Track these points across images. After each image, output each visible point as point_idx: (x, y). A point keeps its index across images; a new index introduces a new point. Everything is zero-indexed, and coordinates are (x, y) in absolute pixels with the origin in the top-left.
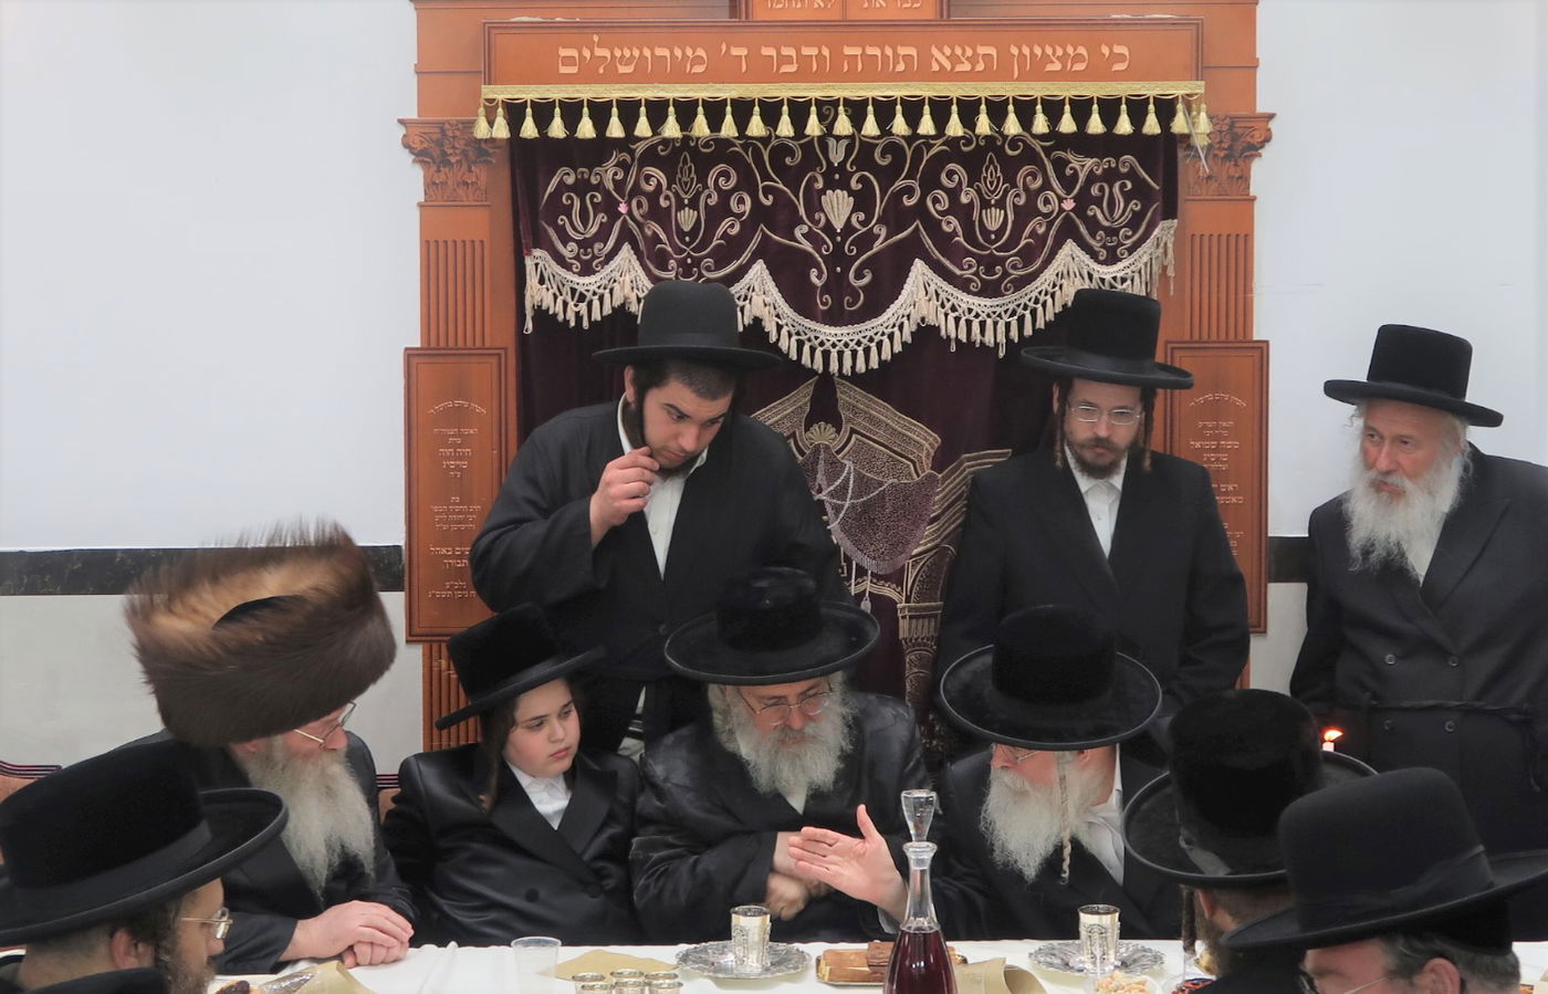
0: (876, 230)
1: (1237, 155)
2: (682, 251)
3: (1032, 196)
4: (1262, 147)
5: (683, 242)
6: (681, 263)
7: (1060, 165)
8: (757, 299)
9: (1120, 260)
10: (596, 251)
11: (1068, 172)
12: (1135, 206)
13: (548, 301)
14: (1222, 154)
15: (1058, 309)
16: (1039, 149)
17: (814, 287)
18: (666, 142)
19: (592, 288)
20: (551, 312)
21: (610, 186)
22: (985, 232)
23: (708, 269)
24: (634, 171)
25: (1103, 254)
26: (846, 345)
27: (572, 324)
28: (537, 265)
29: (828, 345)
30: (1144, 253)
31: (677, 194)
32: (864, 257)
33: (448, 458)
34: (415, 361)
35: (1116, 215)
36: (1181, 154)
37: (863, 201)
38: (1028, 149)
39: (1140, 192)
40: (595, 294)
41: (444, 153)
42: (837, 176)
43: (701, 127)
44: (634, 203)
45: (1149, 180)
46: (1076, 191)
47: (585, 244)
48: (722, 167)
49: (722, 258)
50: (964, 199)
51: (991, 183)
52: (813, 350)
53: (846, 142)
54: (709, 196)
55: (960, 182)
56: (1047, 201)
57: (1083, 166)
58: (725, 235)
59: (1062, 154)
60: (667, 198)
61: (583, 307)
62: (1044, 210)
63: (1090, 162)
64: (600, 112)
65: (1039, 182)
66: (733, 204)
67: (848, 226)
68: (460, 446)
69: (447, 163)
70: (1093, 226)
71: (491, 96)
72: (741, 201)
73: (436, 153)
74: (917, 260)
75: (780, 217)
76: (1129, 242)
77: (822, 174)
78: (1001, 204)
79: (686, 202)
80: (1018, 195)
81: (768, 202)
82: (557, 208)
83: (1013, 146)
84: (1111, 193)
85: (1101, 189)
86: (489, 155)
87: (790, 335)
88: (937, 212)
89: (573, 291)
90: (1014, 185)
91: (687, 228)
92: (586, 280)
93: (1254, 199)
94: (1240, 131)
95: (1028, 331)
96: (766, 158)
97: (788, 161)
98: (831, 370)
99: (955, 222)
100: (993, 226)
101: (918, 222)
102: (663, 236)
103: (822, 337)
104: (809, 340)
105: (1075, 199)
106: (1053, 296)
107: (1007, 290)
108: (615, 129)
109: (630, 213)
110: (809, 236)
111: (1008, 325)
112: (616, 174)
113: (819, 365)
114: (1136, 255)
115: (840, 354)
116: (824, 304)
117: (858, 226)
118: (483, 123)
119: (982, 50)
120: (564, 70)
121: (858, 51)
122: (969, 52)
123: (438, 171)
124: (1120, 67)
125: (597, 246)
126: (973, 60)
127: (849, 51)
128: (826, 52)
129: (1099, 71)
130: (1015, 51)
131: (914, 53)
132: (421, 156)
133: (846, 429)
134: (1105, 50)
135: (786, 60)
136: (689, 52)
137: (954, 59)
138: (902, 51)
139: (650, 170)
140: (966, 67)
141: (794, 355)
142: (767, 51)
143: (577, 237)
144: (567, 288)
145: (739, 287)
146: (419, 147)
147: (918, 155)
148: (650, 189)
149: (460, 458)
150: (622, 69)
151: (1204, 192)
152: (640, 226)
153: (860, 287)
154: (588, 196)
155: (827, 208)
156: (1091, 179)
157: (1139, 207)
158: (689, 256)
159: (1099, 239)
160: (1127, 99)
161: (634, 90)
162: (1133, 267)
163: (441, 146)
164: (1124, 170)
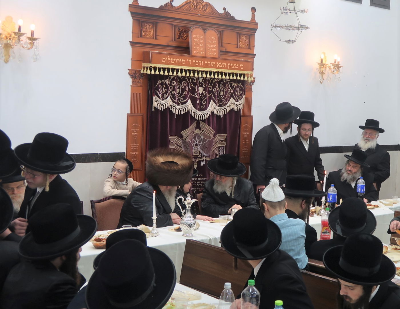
0: (207, 94)
3: (227, 90)
5: (177, 95)
6: (177, 99)
7: (231, 84)
9: (239, 101)
10: (164, 96)
11: (232, 86)
13: (156, 105)
14: (249, 84)
15: (230, 109)
16: (228, 81)
17: (197, 104)
18: (176, 76)
19: (164, 103)
20: (157, 107)
21: (167, 84)
22: (220, 95)
23: (181, 100)
24: (170, 81)
25: (236, 100)
27: (160, 110)
28: (155, 98)
29: (199, 115)
30: (242, 100)
31: (177, 86)
32: (205, 99)
33: (134, 135)
34: (129, 116)
35: (238, 93)
37: (205, 89)
39: (242, 90)
42: (201, 84)
45: (243, 88)
47: (163, 94)
48: (184, 81)
49: (184, 98)
50: (217, 90)
51: (222, 87)
52: (197, 115)
53: (202, 78)
54: (182, 87)
55: (217, 87)
56: (229, 91)
58: (185, 94)
59: (231, 82)
61: (162, 106)
63: (236, 84)
64: (168, 70)
65: (228, 87)
67: (202, 94)
68: (136, 133)
69: (136, 78)
70: (235, 95)
71: (147, 66)
72: (187, 88)
73: (134, 76)
74: (211, 100)
75: (193, 91)
76: (240, 98)
77: (199, 84)
78: (223, 91)
79: (178, 88)
81: (191, 88)
82: (158, 88)
83: (225, 81)
85: (237, 89)
87: (193, 113)
88: (215, 92)
89: (161, 103)
90: (225, 88)
91: (178, 93)
92: (163, 101)
95: (226, 113)
96: (190, 80)
97: (194, 81)
98: (199, 119)
99: (216, 94)
100: (222, 94)
101: (212, 93)
103: (198, 113)
105: (233, 90)
106: (229, 107)
107: (223, 106)
110: (197, 95)
111: (223, 112)
112: (168, 82)
113: (197, 118)
115: (201, 116)
116: (198, 107)
117: (204, 93)
118: (142, 70)
119: (224, 64)
120: (163, 62)
121: (207, 62)
122: (222, 64)
123: (134, 79)
124: (242, 68)
125: (165, 95)
126: (223, 65)
127: (206, 62)
128: (202, 62)
129: (239, 69)
130: (228, 64)
131: (215, 63)
132: (132, 76)
133: (201, 130)
134: (240, 65)
135: (197, 63)
136: (182, 60)
137: (220, 65)
138: (213, 63)
139: (174, 81)
140: (222, 66)
141: (194, 116)
142: (194, 61)
143: (161, 93)
144: (160, 103)
145: (187, 104)
146: (131, 74)
147: (212, 81)
148: (174, 85)
149: (136, 135)
150: (172, 62)
151: (246, 90)
152: (171, 92)
153: (204, 104)
154: (163, 86)
155: (200, 90)
156: (236, 87)
157: (242, 92)
158: (178, 97)
159: (236, 97)
160: (243, 74)
161: (174, 66)
162: (241, 103)
163: (135, 74)
164: (240, 86)
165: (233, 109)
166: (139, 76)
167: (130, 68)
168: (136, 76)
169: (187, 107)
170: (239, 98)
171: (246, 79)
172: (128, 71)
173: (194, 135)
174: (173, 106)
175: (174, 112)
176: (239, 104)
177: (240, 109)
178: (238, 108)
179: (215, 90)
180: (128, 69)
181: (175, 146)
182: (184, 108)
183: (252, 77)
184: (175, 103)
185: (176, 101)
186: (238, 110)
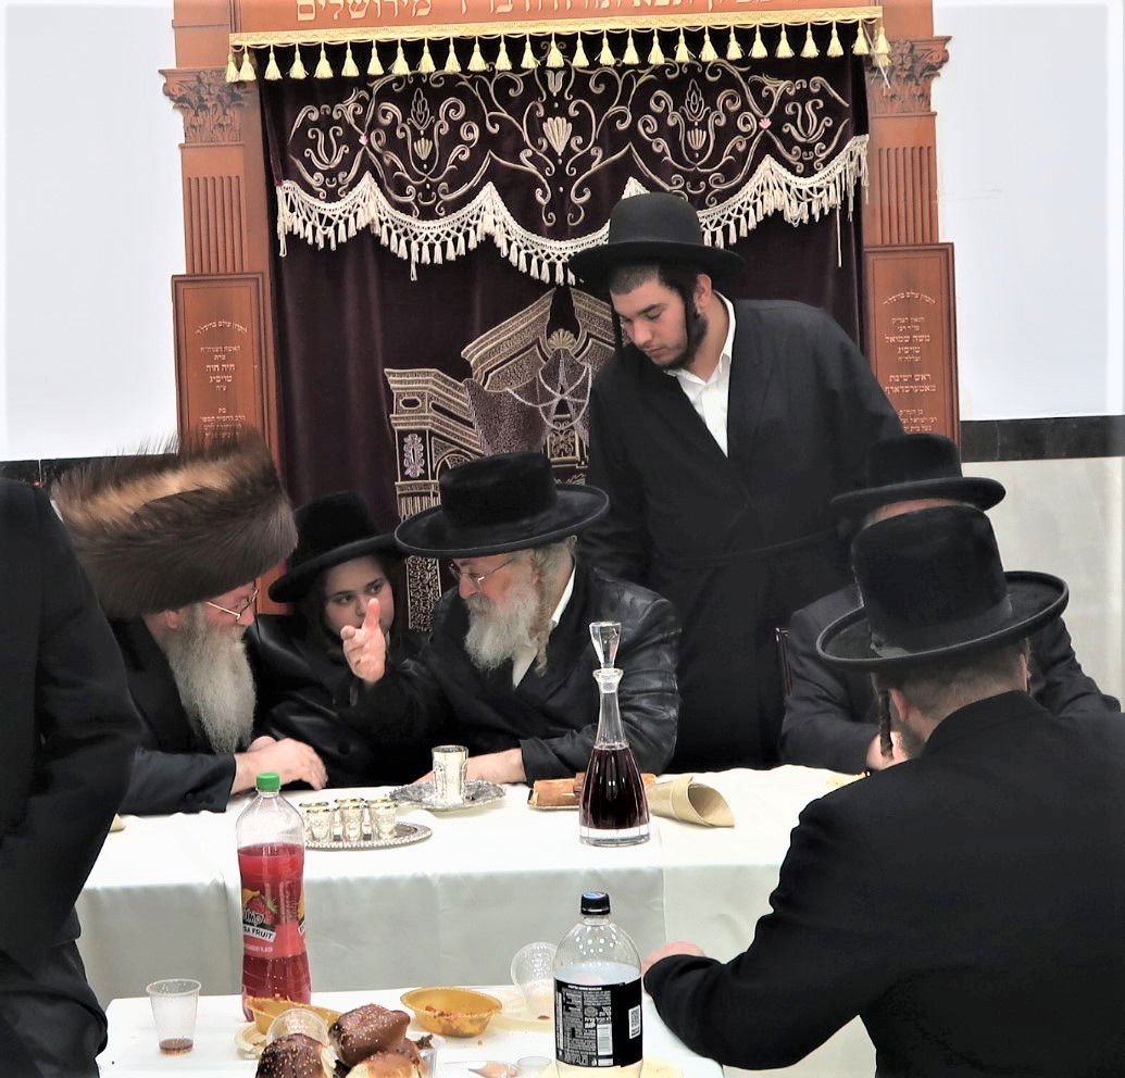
0: (593, 152)
1: (918, 75)
2: (421, 178)
3: (732, 118)
4: (940, 67)
5: (421, 169)
6: (418, 189)
7: (757, 88)
8: (488, 218)
9: (817, 172)
10: (340, 180)
11: (764, 94)
12: (828, 122)
13: (298, 227)
14: (904, 74)
15: (760, 218)
16: (737, 75)
17: (540, 205)
18: (399, 79)
19: (338, 213)
20: (302, 237)
21: (351, 120)
22: (690, 150)
23: (444, 192)
24: (372, 107)
25: (800, 168)
27: (322, 246)
28: (287, 195)
29: (553, 258)
30: (839, 164)
31: (412, 127)
32: (583, 177)
33: (215, 374)
34: (181, 287)
35: (810, 132)
36: (867, 75)
37: (580, 126)
38: (727, 74)
39: (831, 109)
40: (340, 218)
41: (201, 99)
42: (556, 105)
43: (427, 64)
44: (373, 135)
45: (839, 98)
46: (771, 112)
47: (330, 174)
48: (452, 100)
49: (455, 181)
50: (671, 123)
51: (694, 107)
52: (540, 262)
53: (561, 74)
54: (441, 126)
55: (667, 107)
56: (746, 121)
57: (777, 88)
58: (457, 160)
59: (756, 77)
60: (403, 130)
61: (330, 231)
62: (744, 129)
63: (783, 84)
64: (336, 54)
65: (738, 105)
66: (463, 133)
67: (568, 151)
68: (225, 362)
69: (205, 108)
70: (789, 142)
71: (238, 43)
72: (470, 130)
73: (194, 99)
74: (631, 178)
75: (507, 142)
76: (823, 156)
77: (543, 104)
78: (703, 126)
79: (422, 133)
80: (718, 117)
81: (494, 130)
82: (303, 141)
83: (713, 71)
84: (804, 110)
85: (795, 108)
86: (241, 99)
87: (519, 250)
88: (648, 135)
89: (321, 216)
90: (714, 108)
91: (424, 157)
92: (332, 206)
93: (935, 114)
94: (919, 54)
95: (733, 239)
96: (491, 90)
97: (511, 92)
98: (557, 280)
99: (663, 143)
100: (698, 145)
101: (630, 144)
102: (400, 165)
103: (548, 251)
104: (537, 253)
105: (771, 118)
106: (755, 206)
107: (710, 202)
108: (350, 69)
109: (369, 144)
110: (533, 159)
111: (714, 235)
112: (356, 109)
113: (546, 276)
114: (830, 167)
116: (549, 221)
117: (577, 149)
118: (232, 67)
120: (301, 17)
123: (196, 115)
125: (341, 175)
132: (180, 102)
133: (583, 333)
135: (504, 1)
139: (387, 105)
141: (523, 267)
143: (323, 167)
145: (472, 207)
146: (179, 94)
147: (628, 83)
148: (388, 122)
149: (226, 372)
150: (355, 15)
151: (889, 110)
152: (379, 157)
153: (581, 204)
154: (331, 131)
155: (549, 133)
156: (785, 99)
157: (831, 122)
158: (428, 181)
159: (794, 153)
160: (812, 25)
161: (366, 32)
162: (828, 178)
163: (199, 92)
164: (817, 90)
165: (778, 214)
166: (218, 97)
167: (172, 65)
168: (206, 97)
169: (473, 222)
170: (816, 158)
171: (860, 47)
172: (163, 80)
173: (546, 359)
174: (392, 227)
175: (403, 253)
176: (815, 186)
177: (826, 212)
178: (815, 210)
179: (646, 124)
180: (162, 72)
181: (434, 419)
182: (459, 230)
183: (887, 37)
184: (405, 209)
185: (410, 199)
186: (812, 217)
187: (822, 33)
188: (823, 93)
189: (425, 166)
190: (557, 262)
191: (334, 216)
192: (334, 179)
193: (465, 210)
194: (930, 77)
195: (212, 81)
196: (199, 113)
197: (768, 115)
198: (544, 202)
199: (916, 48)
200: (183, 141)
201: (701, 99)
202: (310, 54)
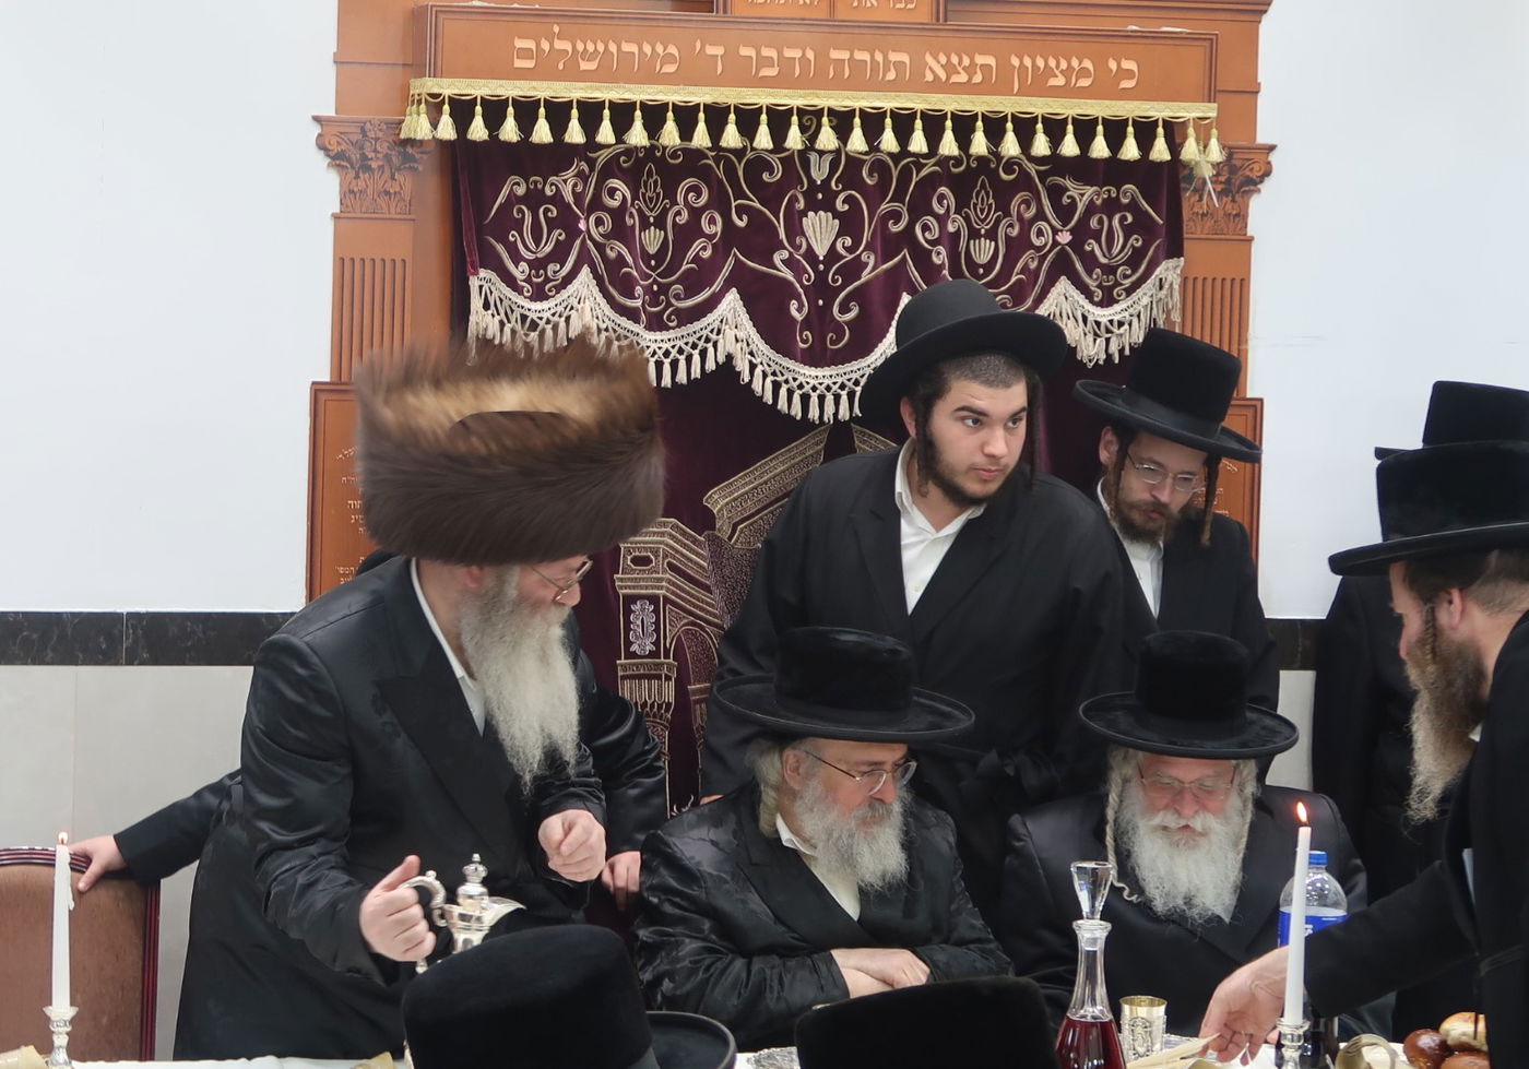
0: (864, 257)
1: (1236, 189)
2: (648, 276)
4: (1261, 182)
5: (648, 266)
6: (648, 289)
7: (1056, 193)
8: (730, 333)
9: (1117, 302)
10: (550, 274)
11: (1065, 201)
12: (1136, 241)
13: (493, 329)
14: (1221, 189)
16: (1034, 173)
17: (793, 320)
18: (630, 152)
19: (546, 315)
20: (497, 342)
21: (569, 198)
22: (971, 265)
23: (677, 296)
24: (594, 183)
25: (1099, 295)
26: (828, 388)
28: (481, 287)
30: (1144, 295)
31: (640, 211)
32: (849, 288)
34: (323, 397)
35: (1115, 251)
36: (1184, 185)
37: (849, 224)
38: (1024, 173)
39: (1142, 225)
40: (548, 322)
42: (820, 196)
43: (670, 135)
44: (592, 219)
45: (1152, 212)
46: (1073, 223)
47: (538, 265)
48: (691, 181)
49: (693, 283)
50: (951, 228)
51: (982, 211)
53: (828, 158)
54: (678, 213)
55: (949, 208)
56: (1040, 233)
57: (1082, 195)
58: (696, 258)
59: (1059, 180)
60: (631, 215)
61: (534, 335)
62: (1037, 242)
63: (1090, 191)
64: (558, 114)
65: (1033, 210)
66: (704, 224)
67: (832, 254)
70: (1090, 262)
71: (435, 91)
72: (712, 221)
73: (355, 156)
74: (904, 294)
75: (759, 240)
76: (1127, 283)
77: (804, 194)
78: (992, 235)
79: (652, 220)
80: (1011, 225)
81: (742, 223)
82: (506, 223)
83: (1008, 171)
84: (1110, 226)
85: (1101, 222)
86: (415, 161)
87: (765, 375)
88: (927, 241)
89: (524, 318)
90: (1007, 214)
91: (652, 250)
92: (538, 306)
93: (1251, 240)
94: (1238, 163)
96: (741, 173)
97: (765, 176)
98: (810, 416)
99: (943, 253)
100: (983, 258)
101: (905, 251)
102: (629, 259)
103: (801, 379)
104: (787, 382)
105: (1072, 231)
108: (575, 134)
109: (589, 231)
110: (789, 263)
112: (575, 185)
113: (797, 411)
114: (1134, 296)
115: (822, 398)
116: (804, 341)
117: (843, 252)
119: (980, 60)
120: (519, 63)
121: (845, 55)
122: (966, 61)
123: (357, 177)
124: (1128, 84)
125: (551, 267)
126: (970, 70)
127: (835, 54)
128: (810, 55)
129: (1105, 88)
130: (1015, 62)
131: (907, 60)
132: (337, 159)
134: (1113, 65)
135: (769, 62)
136: (660, 49)
137: (949, 68)
138: (894, 57)
139: (615, 183)
140: (963, 78)
141: (768, 398)
142: (746, 51)
143: (529, 256)
144: (517, 314)
145: (712, 319)
146: (335, 149)
147: (905, 175)
148: (615, 204)
150: (584, 66)
151: (1199, 230)
152: (600, 248)
153: (846, 323)
154: (541, 210)
155: (809, 232)
156: (1091, 209)
157: (1140, 243)
158: (655, 281)
159: (1095, 276)
160: (1134, 120)
161: (597, 89)
162: (1131, 310)
163: (362, 148)
164: (1125, 201)
166: (387, 157)
167: (328, 111)
168: (371, 155)
169: (713, 337)
170: (1118, 284)
171: (1188, 151)
172: (317, 130)
174: (614, 336)
176: (1116, 318)
178: (1114, 348)
179: (925, 228)
180: (317, 119)
181: (669, 581)
182: (694, 346)
183: (1218, 140)
184: (632, 315)
185: (638, 303)
186: (1109, 357)
187: (1145, 131)
188: (1133, 206)
189: (653, 263)
190: (812, 394)
191: (541, 319)
192: (542, 271)
193: (704, 321)
194: (1249, 193)
195: (380, 134)
196: (361, 175)
197: (1068, 227)
198: (799, 317)
199: (1235, 156)
200: (338, 211)
201: (991, 201)
202: (527, 111)
